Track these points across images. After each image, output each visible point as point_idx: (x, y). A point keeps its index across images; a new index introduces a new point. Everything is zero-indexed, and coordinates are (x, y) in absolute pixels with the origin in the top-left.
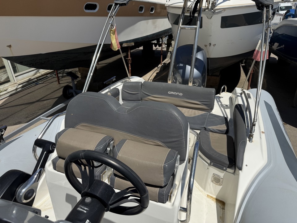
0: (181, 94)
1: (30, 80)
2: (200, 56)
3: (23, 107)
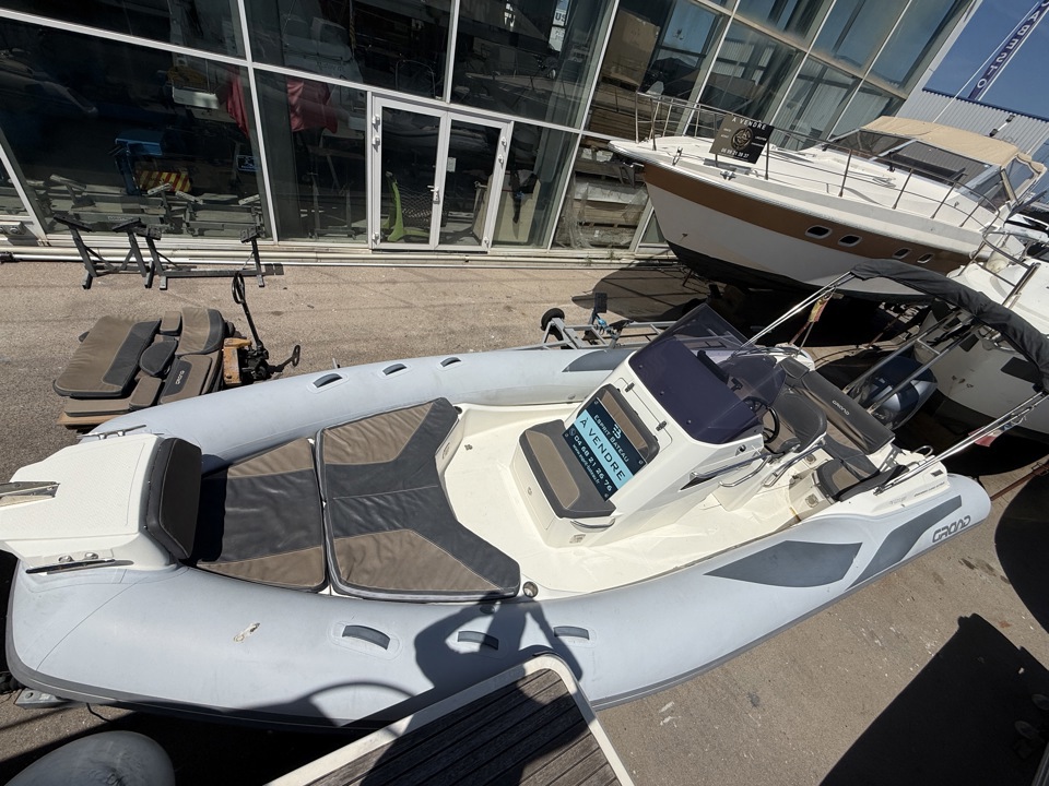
0: (847, 413)
1: (650, 259)
2: (920, 387)
3: (630, 294)
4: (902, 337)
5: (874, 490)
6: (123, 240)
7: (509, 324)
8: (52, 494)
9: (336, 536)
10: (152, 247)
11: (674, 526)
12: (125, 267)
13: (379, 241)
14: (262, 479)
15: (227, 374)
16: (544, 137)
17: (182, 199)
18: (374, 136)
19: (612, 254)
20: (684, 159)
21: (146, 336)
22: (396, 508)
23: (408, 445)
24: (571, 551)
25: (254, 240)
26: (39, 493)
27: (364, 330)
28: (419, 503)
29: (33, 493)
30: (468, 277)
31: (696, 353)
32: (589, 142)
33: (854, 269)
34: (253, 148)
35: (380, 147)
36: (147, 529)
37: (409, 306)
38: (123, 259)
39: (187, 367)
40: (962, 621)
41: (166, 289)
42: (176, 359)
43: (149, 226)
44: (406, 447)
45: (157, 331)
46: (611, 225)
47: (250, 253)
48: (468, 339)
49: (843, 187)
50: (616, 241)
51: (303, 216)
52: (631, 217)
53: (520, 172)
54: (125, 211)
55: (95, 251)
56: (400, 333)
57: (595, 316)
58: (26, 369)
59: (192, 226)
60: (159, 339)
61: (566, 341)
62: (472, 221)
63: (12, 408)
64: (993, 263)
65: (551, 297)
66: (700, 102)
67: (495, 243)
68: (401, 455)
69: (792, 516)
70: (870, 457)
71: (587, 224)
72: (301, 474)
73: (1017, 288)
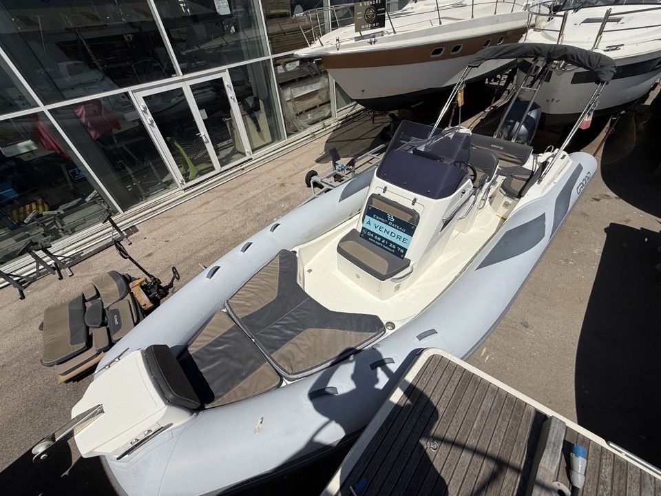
0: (502, 148)
1: (347, 117)
2: (533, 115)
3: (346, 143)
4: (505, 94)
5: (537, 182)
6: (28, 258)
7: (288, 193)
8: (102, 411)
9: (271, 353)
10: (49, 254)
11: (442, 256)
12: (39, 274)
13: (184, 183)
14: (209, 345)
15: (142, 304)
16: (250, 72)
17: (49, 216)
18: (147, 119)
19: (324, 124)
20: (342, 44)
21: (80, 307)
22: (294, 321)
23: (279, 284)
24: (398, 297)
25: (109, 218)
26: (93, 416)
27: (207, 238)
28: (305, 312)
29: (90, 417)
30: (249, 178)
31: (412, 152)
32: (278, 62)
33: (470, 63)
34: (76, 162)
35: (155, 124)
36: (170, 402)
37: (225, 212)
38: (35, 270)
39: (116, 312)
40: (606, 230)
41: (73, 274)
42: (107, 311)
43: (39, 241)
44: (279, 287)
45: (84, 301)
46: (315, 107)
47: (112, 228)
48: (269, 213)
49: (440, 18)
50: (322, 115)
51: (129, 190)
52: (324, 97)
53: (246, 99)
54: (17, 240)
55: (14, 274)
56: (228, 231)
57: (335, 164)
58: (17, 363)
59: (65, 230)
60: (88, 305)
61: (326, 187)
62: (233, 144)
63: (24, 390)
64: (539, 25)
65: (303, 167)
66: (331, 5)
67: (254, 150)
68: (279, 292)
69: (499, 219)
70: (525, 166)
71: (301, 113)
72: (230, 331)
73: (561, 32)
